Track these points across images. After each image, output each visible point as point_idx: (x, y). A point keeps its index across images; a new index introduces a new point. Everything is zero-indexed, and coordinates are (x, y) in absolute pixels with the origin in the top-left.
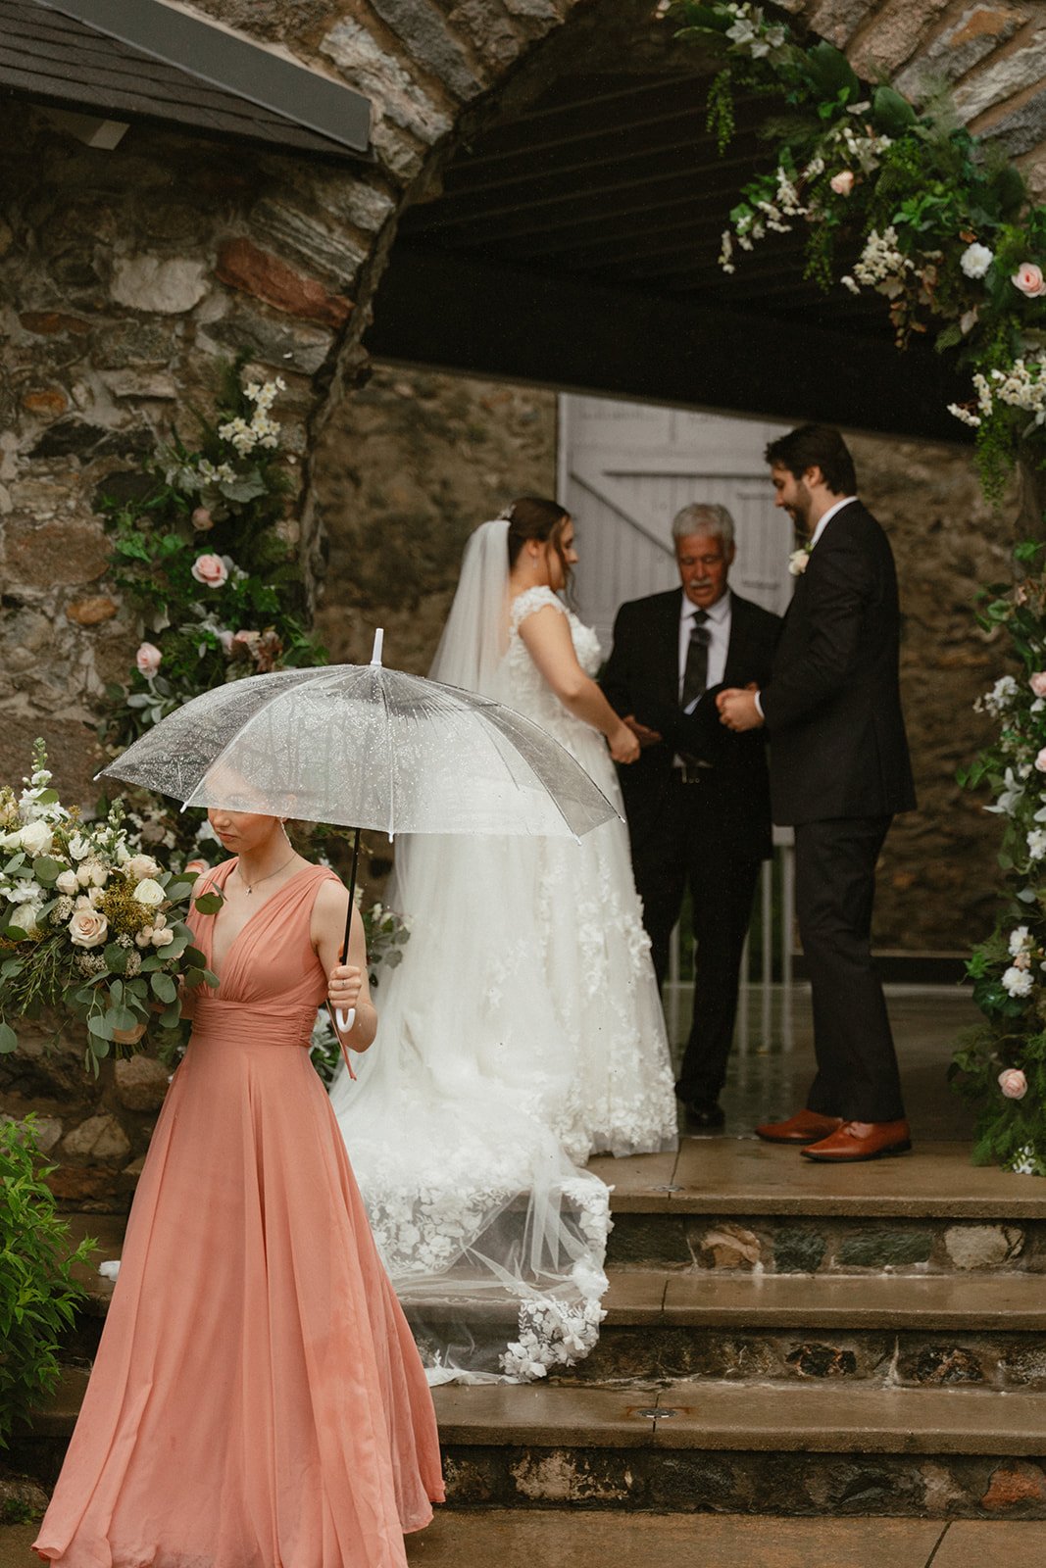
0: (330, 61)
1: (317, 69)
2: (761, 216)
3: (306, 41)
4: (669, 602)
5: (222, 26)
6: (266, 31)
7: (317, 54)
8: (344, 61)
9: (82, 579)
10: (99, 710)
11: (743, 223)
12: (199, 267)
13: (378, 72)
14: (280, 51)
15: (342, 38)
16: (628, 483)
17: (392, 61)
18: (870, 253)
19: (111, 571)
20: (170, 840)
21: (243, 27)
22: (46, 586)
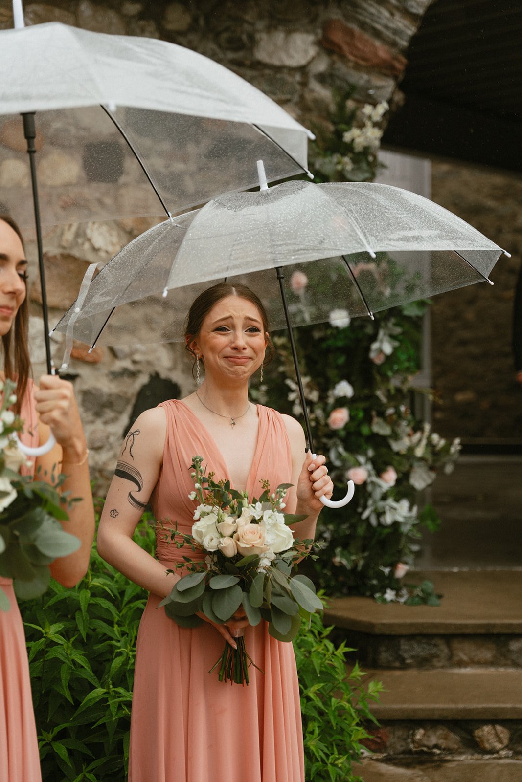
12: (311, 38)
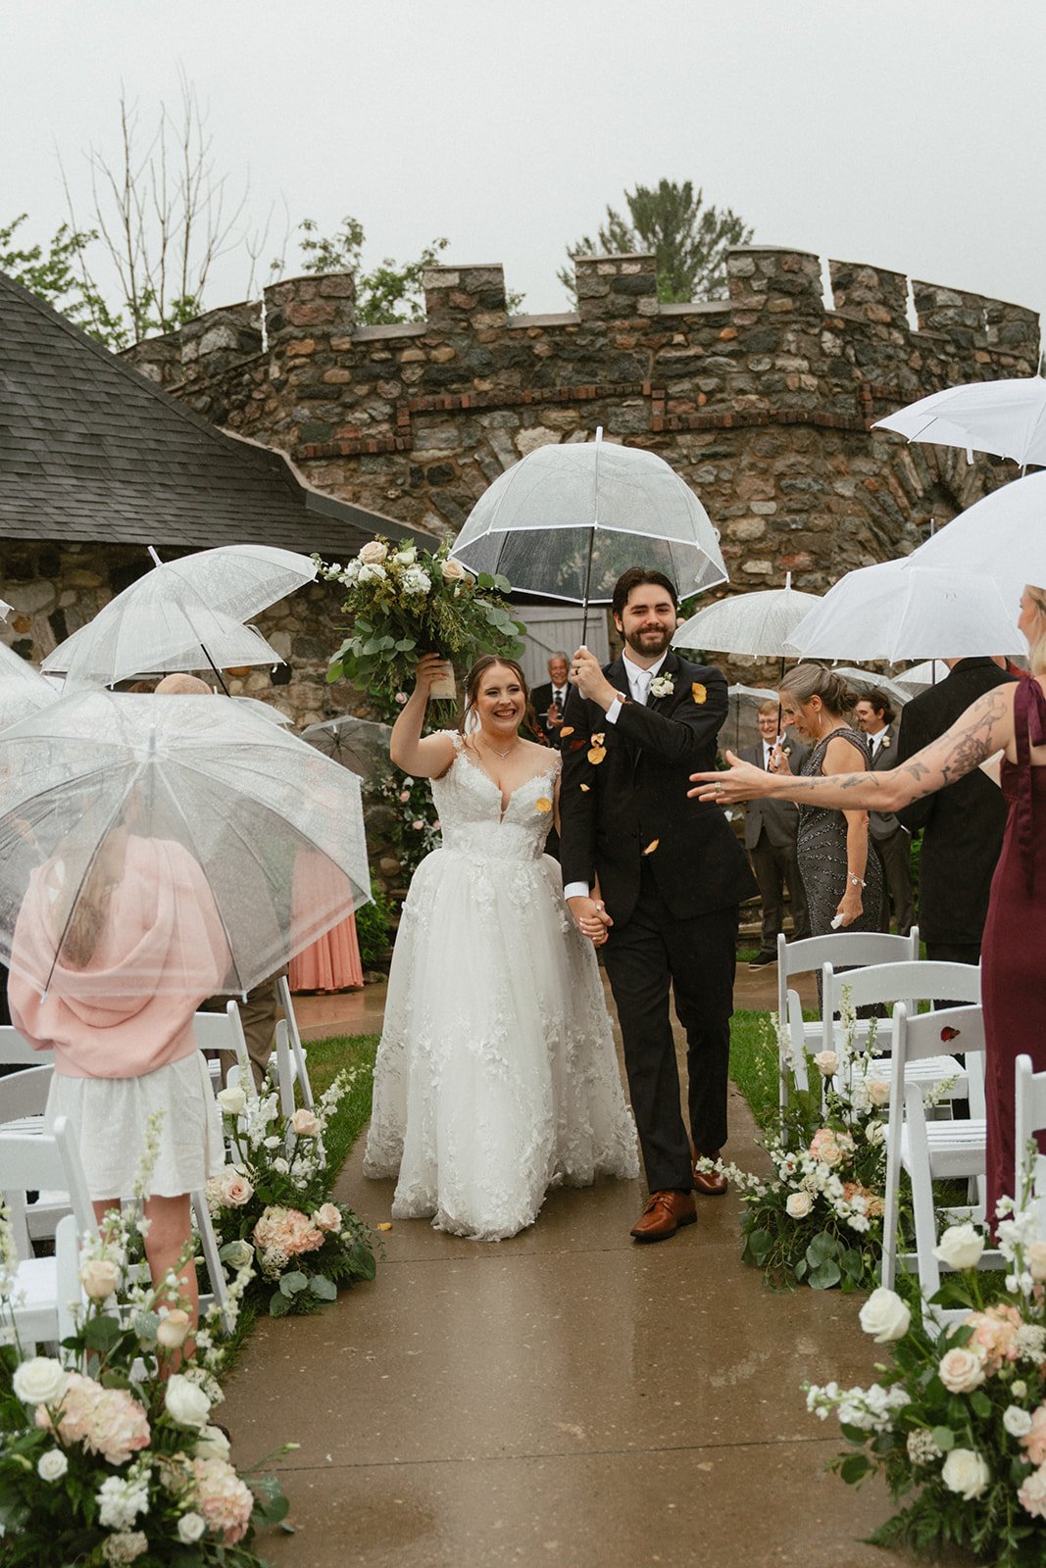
0: (425, 527)
1: (421, 530)
2: (570, 567)
3: (417, 521)
4: (549, 686)
5: (389, 518)
6: (404, 519)
7: (421, 524)
8: (430, 526)
9: (357, 703)
10: (367, 745)
11: (565, 569)
13: (442, 529)
14: (408, 525)
15: (429, 519)
16: (537, 626)
17: (445, 525)
18: (606, 578)
19: (364, 700)
20: (395, 786)
21: (396, 518)
22: (345, 706)
